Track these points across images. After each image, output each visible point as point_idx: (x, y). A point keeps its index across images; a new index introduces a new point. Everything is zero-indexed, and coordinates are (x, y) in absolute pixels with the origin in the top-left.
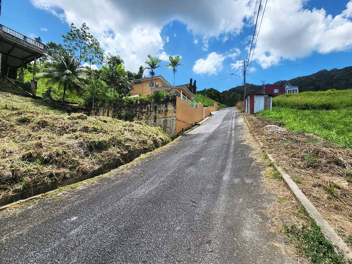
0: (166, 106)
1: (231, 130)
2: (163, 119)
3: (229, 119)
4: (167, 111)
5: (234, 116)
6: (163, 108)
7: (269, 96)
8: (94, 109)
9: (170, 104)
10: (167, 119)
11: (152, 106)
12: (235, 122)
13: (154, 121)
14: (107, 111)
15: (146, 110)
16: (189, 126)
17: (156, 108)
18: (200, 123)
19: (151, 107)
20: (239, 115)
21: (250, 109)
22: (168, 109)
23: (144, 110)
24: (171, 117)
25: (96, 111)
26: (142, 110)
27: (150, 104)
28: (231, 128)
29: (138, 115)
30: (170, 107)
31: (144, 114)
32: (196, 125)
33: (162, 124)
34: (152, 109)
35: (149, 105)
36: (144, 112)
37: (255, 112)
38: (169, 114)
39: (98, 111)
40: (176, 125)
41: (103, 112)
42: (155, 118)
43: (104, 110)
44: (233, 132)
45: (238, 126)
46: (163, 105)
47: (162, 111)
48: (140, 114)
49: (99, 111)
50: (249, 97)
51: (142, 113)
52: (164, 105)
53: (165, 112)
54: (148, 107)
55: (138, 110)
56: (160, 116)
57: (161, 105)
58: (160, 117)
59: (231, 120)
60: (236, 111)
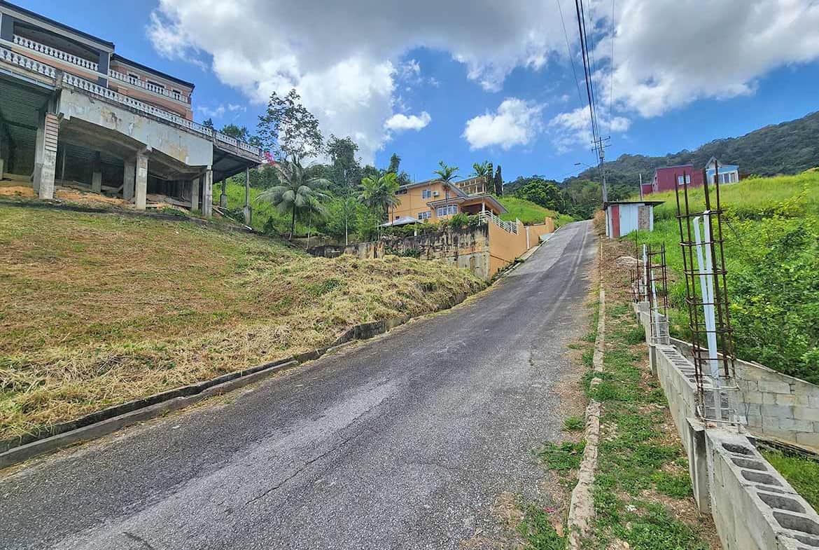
0: (473, 236)
1: (575, 266)
2: (470, 256)
3: (574, 250)
4: (474, 243)
5: (584, 243)
6: (467, 239)
7: (646, 205)
8: (349, 246)
9: (479, 232)
10: (475, 255)
11: (450, 237)
12: (584, 252)
13: (455, 260)
14: (373, 247)
15: (440, 244)
16: (507, 264)
17: (456, 240)
18: (524, 258)
19: (447, 238)
20: (594, 241)
21: (614, 231)
22: (476, 240)
23: (436, 244)
24: (481, 252)
25: (353, 248)
26: (434, 243)
27: (447, 234)
28: (576, 263)
29: (426, 251)
30: (479, 237)
31: (438, 250)
32: (518, 262)
33: (467, 262)
34: (449, 242)
35: (444, 236)
36: (437, 247)
37: (622, 235)
38: (478, 248)
39: (357, 248)
40: (490, 263)
41: (367, 250)
42: (456, 255)
43: (367, 246)
44: (577, 268)
45: (587, 260)
46: (467, 234)
47: (467, 244)
48: (431, 250)
49: (360, 249)
50: (609, 208)
51: (433, 248)
52: (470, 235)
53: (471, 245)
54: (443, 239)
55: (426, 244)
56: (464, 251)
57: (465, 235)
58: (464, 253)
59: (577, 251)
60: (589, 233)
